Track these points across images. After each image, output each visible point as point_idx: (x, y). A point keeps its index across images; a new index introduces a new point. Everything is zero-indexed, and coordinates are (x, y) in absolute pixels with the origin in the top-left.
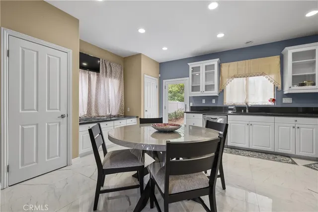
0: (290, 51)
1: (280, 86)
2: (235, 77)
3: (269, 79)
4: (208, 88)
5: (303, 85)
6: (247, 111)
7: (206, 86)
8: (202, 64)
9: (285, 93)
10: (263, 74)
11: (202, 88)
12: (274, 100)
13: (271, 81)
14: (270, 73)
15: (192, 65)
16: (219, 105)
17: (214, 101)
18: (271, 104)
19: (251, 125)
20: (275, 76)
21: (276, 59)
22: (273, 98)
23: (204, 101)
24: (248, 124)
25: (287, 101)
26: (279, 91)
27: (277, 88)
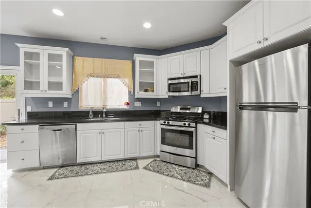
1: (132, 90)
2: (91, 75)
3: (123, 83)
4: (52, 85)
5: (146, 91)
6: (104, 115)
7: (49, 83)
8: (44, 51)
9: (136, 97)
10: (118, 77)
11: (44, 85)
12: (128, 104)
13: (125, 85)
14: (124, 77)
16: (72, 109)
17: (66, 104)
18: (126, 108)
19: (103, 133)
20: (128, 81)
21: (129, 63)
22: (128, 101)
23: (51, 104)
24: (100, 133)
25: (138, 104)
26: (132, 95)
27: (130, 92)
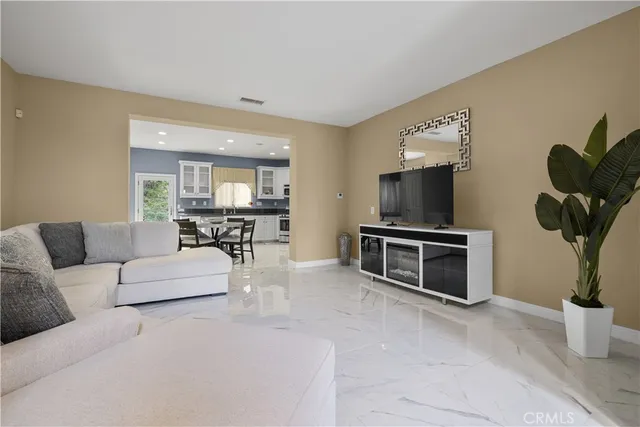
0: (261, 169)
1: (255, 193)
2: (225, 182)
3: (248, 187)
4: (204, 189)
5: (267, 193)
6: (234, 212)
7: (199, 188)
8: (197, 165)
9: (258, 198)
10: (245, 182)
11: (196, 189)
12: (252, 204)
13: (250, 189)
14: (249, 182)
15: (183, 163)
16: (210, 208)
17: (205, 203)
18: (250, 206)
20: (253, 185)
21: (253, 171)
22: (251, 202)
23: (194, 203)
25: (259, 204)
26: (254, 196)
27: (253, 194)
